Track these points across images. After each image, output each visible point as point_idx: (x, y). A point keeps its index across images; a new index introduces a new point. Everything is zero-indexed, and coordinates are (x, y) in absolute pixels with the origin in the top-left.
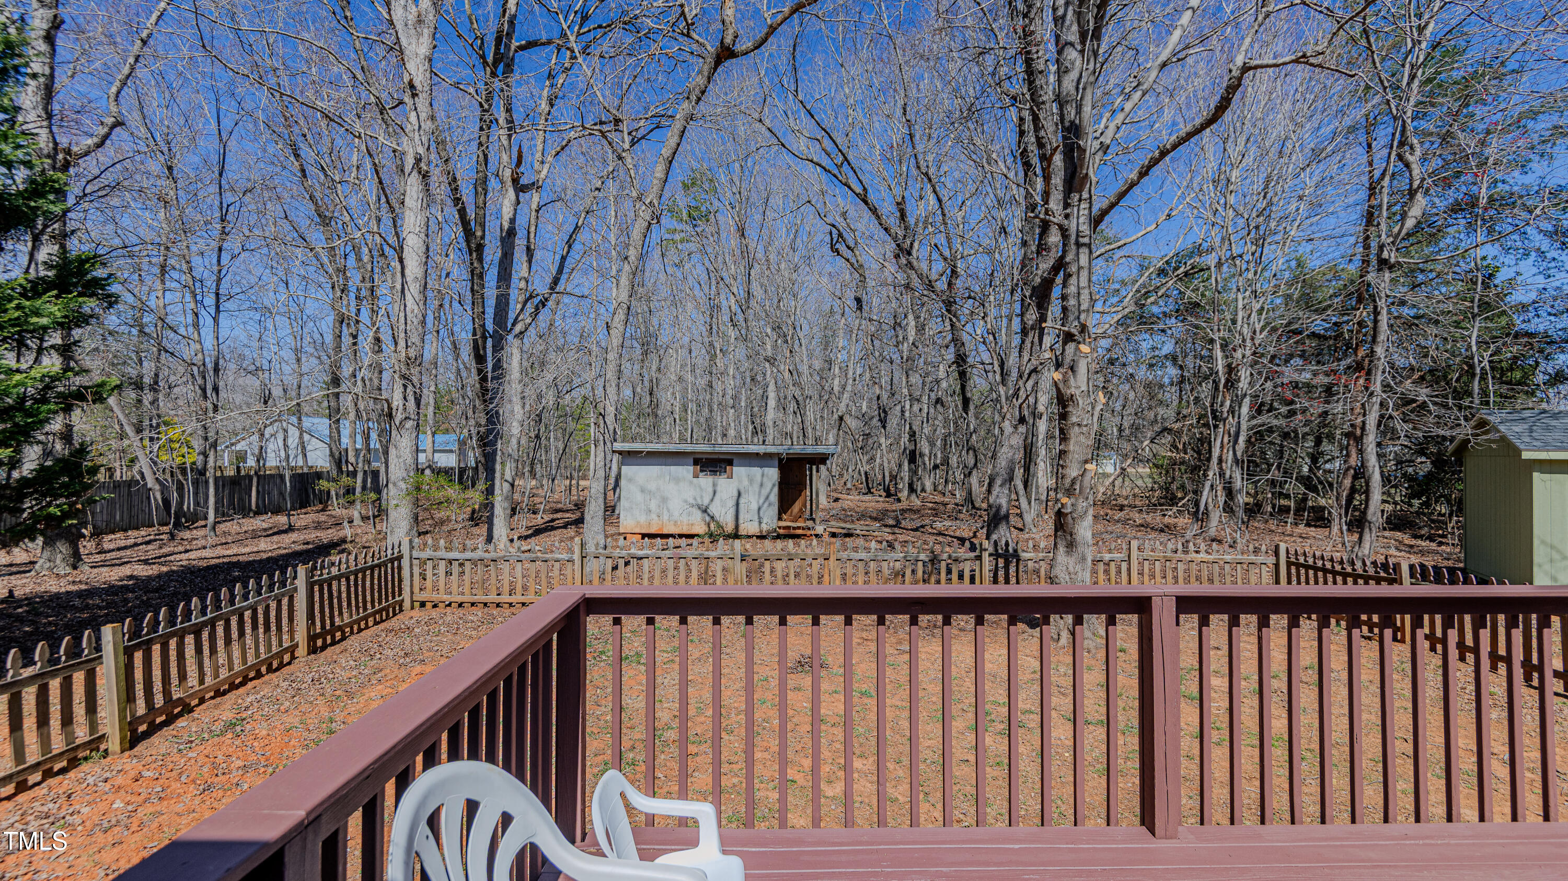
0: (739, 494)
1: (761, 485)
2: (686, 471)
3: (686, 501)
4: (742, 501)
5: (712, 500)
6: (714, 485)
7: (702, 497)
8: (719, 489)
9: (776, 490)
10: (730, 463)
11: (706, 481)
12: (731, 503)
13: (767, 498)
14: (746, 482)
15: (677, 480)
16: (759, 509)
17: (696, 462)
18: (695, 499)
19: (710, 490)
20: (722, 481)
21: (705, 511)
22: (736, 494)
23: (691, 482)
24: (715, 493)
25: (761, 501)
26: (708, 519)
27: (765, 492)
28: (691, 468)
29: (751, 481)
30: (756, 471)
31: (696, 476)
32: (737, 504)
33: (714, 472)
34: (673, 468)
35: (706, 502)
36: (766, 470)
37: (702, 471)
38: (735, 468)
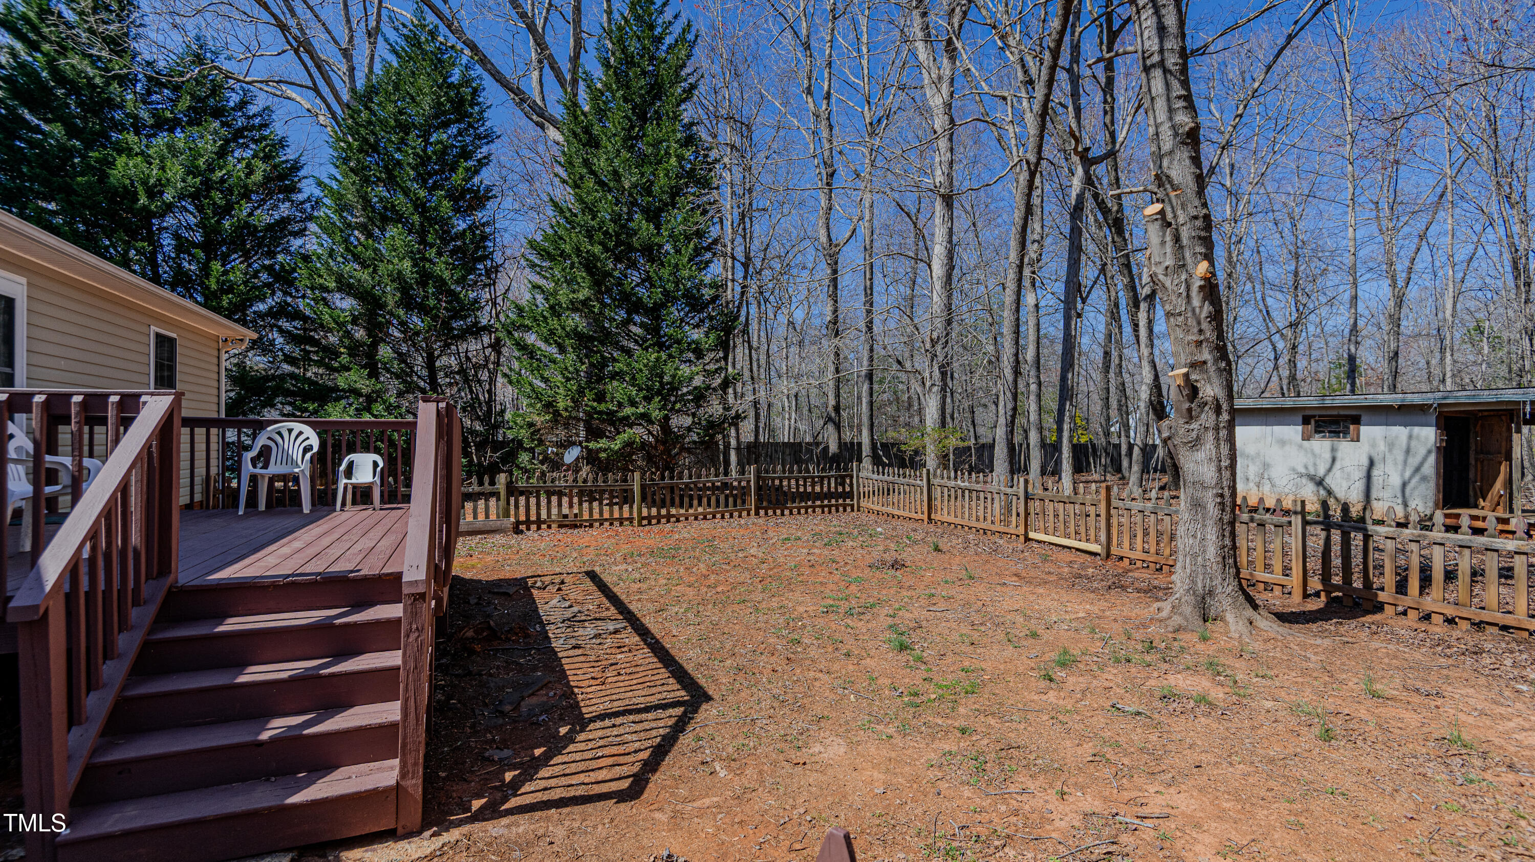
0: (1372, 463)
1: (1408, 451)
2: (1293, 432)
3: (1294, 470)
4: (1375, 472)
5: (1330, 470)
6: (1333, 450)
7: (1315, 464)
8: (1339, 455)
9: (1432, 459)
10: (1356, 420)
11: (1321, 446)
12: (1358, 475)
13: (1418, 469)
14: (1382, 447)
15: (1282, 443)
16: (1404, 485)
17: (1306, 421)
18: (1306, 468)
19: (1328, 456)
20: (1345, 447)
21: (1320, 483)
22: (1366, 462)
23: (1301, 446)
24: (1334, 460)
25: (1407, 474)
26: (1322, 492)
27: (1414, 461)
28: (1300, 428)
29: (1391, 446)
30: (1400, 432)
31: (1306, 437)
32: (1369, 477)
33: (1336, 434)
34: (1277, 429)
35: (1321, 472)
36: (1416, 430)
37: (1317, 432)
38: (1362, 428)
